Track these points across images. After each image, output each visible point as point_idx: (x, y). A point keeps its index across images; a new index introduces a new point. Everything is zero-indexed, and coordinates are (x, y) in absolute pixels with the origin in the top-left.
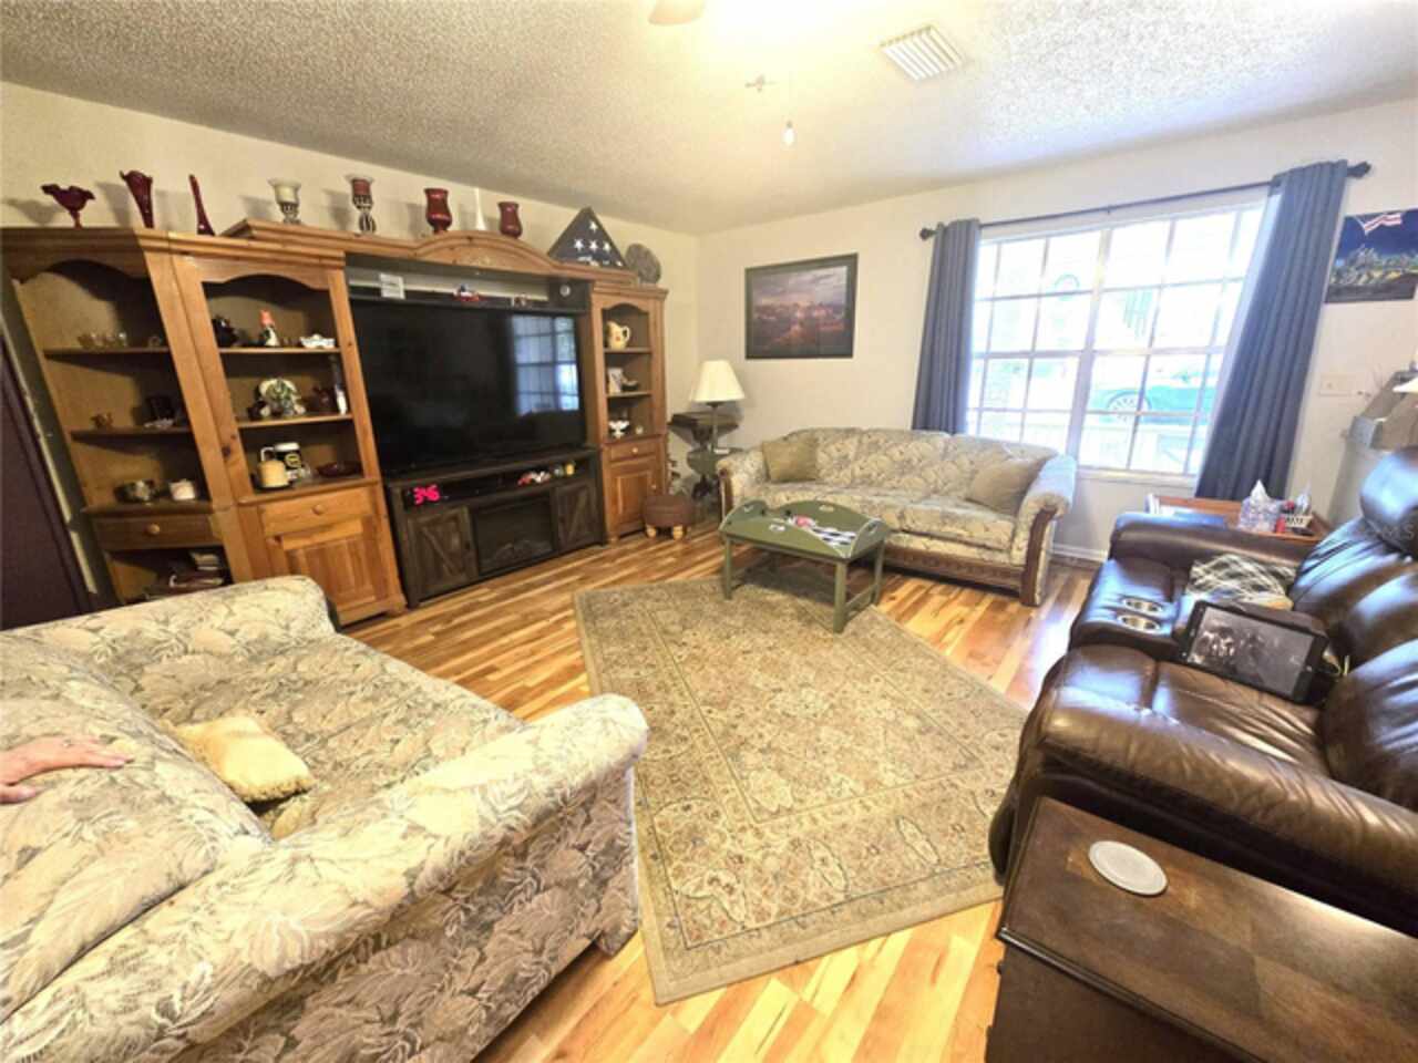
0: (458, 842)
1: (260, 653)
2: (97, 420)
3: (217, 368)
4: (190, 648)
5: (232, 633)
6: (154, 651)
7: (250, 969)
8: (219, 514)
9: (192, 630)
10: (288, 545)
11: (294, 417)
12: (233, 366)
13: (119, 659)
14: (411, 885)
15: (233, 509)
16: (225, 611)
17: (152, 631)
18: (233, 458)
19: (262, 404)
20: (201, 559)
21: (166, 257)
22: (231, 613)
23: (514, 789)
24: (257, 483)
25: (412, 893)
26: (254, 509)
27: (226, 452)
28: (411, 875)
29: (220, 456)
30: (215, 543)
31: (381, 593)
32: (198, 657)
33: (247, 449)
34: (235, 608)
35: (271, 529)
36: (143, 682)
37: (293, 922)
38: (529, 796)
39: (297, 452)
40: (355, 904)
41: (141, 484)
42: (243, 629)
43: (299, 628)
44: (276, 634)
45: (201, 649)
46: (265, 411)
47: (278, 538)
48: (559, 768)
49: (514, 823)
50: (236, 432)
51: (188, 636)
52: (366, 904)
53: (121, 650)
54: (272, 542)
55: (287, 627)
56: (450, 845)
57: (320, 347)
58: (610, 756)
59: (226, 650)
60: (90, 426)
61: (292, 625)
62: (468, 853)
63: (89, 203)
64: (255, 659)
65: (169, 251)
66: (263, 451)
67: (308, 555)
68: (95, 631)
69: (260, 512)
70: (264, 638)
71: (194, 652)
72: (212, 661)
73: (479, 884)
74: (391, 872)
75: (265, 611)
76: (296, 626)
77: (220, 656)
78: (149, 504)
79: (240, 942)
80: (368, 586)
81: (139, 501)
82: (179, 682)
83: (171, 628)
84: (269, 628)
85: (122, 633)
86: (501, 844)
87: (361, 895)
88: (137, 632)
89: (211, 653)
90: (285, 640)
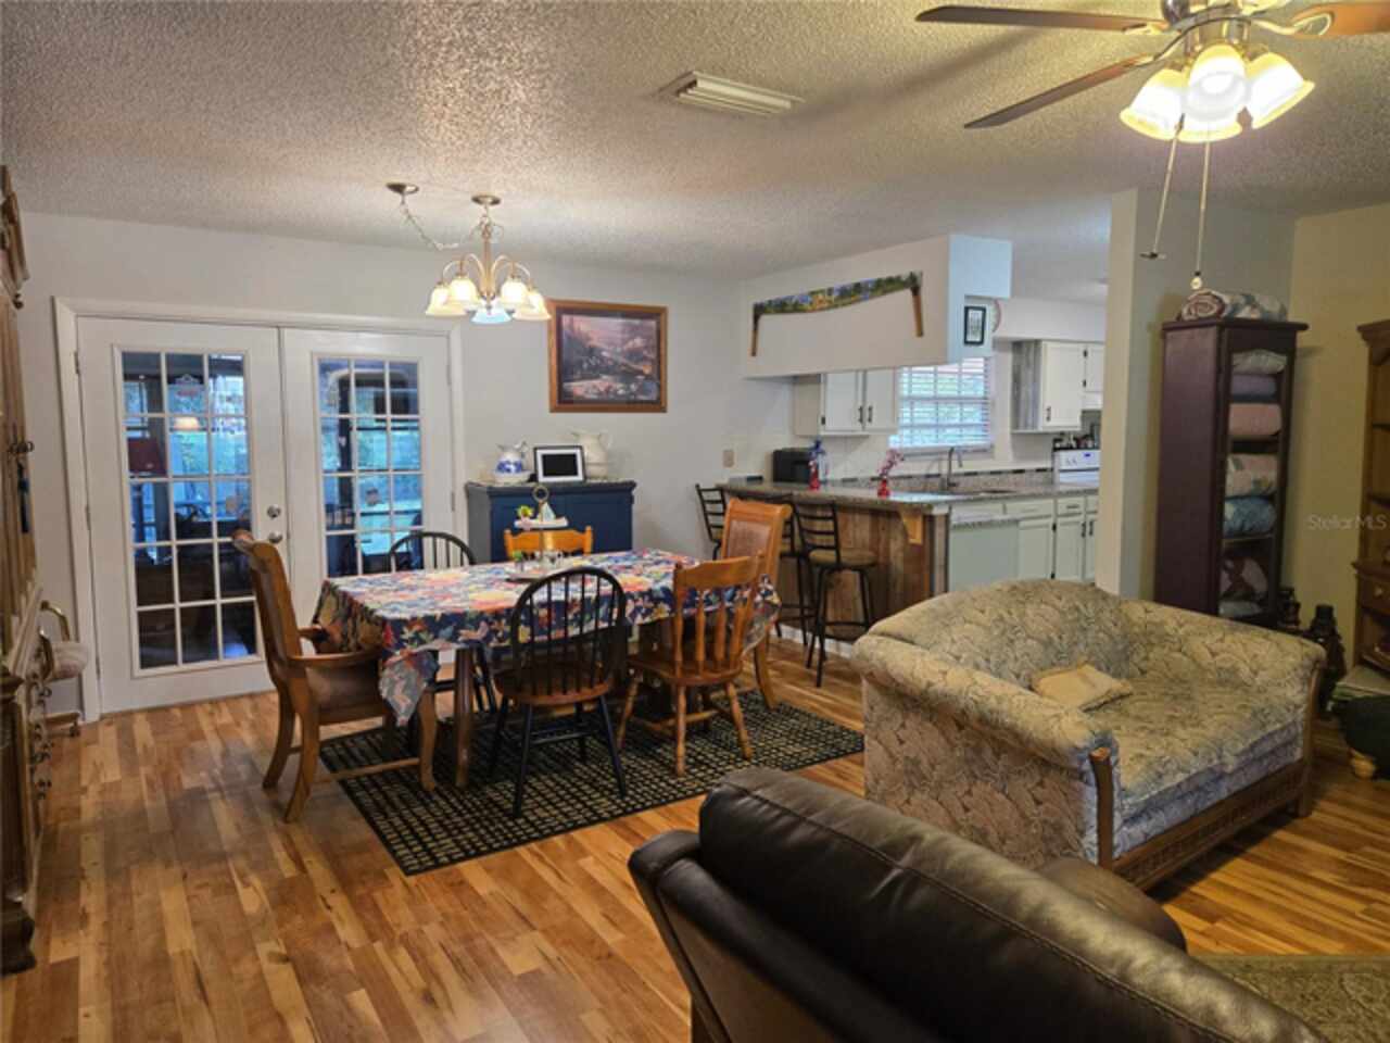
0: (949, 689)
1: (1227, 681)
4: (1184, 649)
5: (1214, 654)
6: (1164, 638)
9: (1192, 639)
13: (1145, 634)
14: (927, 687)
16: (1220, 635)
17: (1170, 627)
22: (1222, 640)
23: (981, 693)
28: (930, 684)
32: (1185, 659)
34: (1228, 639)
36: (1151, 655)
38: (983, 702)
42: (1224, 655)
43: (1267, 679)
44: (1245, 673)
45: (1189, 653)
49: (970, 707)
51: (1186, 640)
55: (1256, 673)
56: (946, 688)
59: (1204, 663)
61: (1261, 673)
64: (1221, 682)
68: (1147, 611)
70: (1234, 671)
71: (1185, 654)
72: (1193, 667)
73: (973, 744)
75: (1246, 651)
76: (1263, 676)
77: (1199, 666)
82: (1169, 669)
83: (1181, 632)
84: (1241, 665)
85: (1157, 620)
86: (964, 713)
87: (916, 674)
88: (1163, 623)
89: (1194, 660)
90: (1250, 683)
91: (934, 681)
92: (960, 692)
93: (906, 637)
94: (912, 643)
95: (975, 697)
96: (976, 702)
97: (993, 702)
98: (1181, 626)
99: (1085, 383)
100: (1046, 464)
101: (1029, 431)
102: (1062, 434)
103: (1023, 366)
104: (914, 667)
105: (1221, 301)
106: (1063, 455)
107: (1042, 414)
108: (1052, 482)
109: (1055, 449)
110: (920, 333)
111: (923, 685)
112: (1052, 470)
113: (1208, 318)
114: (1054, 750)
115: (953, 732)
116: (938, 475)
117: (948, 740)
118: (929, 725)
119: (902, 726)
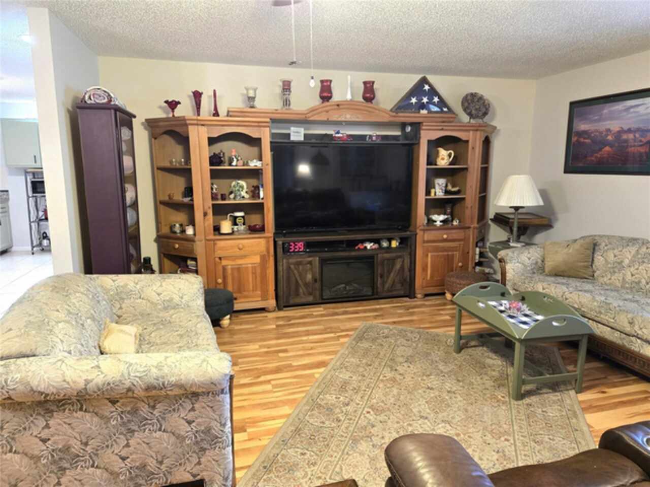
0: (109, 378)
1: (168, 306)
2: (169, 196)
3: (208, 175)
4: (142, 297)
5: (159, 295)
6: (129, 294)
7: (28, 383)
8: (198, 243)
9: (145, 289)
10: (224, 262)
11: (239, 200)
12: (215, 175)
13: (117, 294)
14: (86, 385)
15: (203, 242)
16: (160, 284)
17: (131, 285)
18: (207, 217)
19: (231, 193)
20: (190, 262)
21: (196, 127)
22: (161, 286)
23: (142, 370)
24: (217, 229)
25: (86, 389)
26: (212, 242)
27: (205, 214)
28: (87, 382)
29: (202, 215)
30: (194, 256)
31: (264, 298)
32: (144, 301)
33: (214, 214)
34: (164, 284)
35: (219, 253)
36: (123, 306)
37: (46, 376)
38: (146, 375)
39: (243, 217)
40: (64, 381)
41: (177, 225)
42: (164, 293)
43: (187, 299)
44: (177, 299)
45: (146, 298)
46: (232, 196)
47: (220, 258)
48: (166, 370)
49: (135, 383)
50: (211, 205)
51: (142, 291)
52: (68, 383)
53: (119, 291)
54: (217, 260)
55: (182, 298)
56: (105, 379)
57: (256, 166)
58: (195, 376)
59: (155, 301)
60: (166, 198)
61: (185, 297)
62: (112, 385)
64: (166, 309)
65: (197, 125)
66: (229, 215)
67: (232, 269)
68: (114, 281)
69: (215, 244)
70: (171, 300)
71: (143, 299)
72: (149, 304)
73: (129, 409)
74: (81, 377)
75: (175, 288)
76: (186, 298)
77: (152, 303)
78: (179, 235)
79: (30, 374)
80: (259, 292)
81: (175, 233)
82: (135, 310)
83: (138, 286)
84: (174, 296)
85: (122, 284)
86: (129, 390)
87: (68, 379)
88: (126, 285)
89: (149, 301)
90: (180, 303)
91: (90, 378)
92: (122, 375)
93: (28, 352)
94: (34, 356)
95: (138, 374)
96: (140, 378)
97: (155, 372)
98: (137, 284)
104: (63, 375)
105: (109, 95)
111: (81, 385)
113: (103, 104)
115: (108, 409)
117: (102, 417)
118: (80, 414)
119: (47, 426)
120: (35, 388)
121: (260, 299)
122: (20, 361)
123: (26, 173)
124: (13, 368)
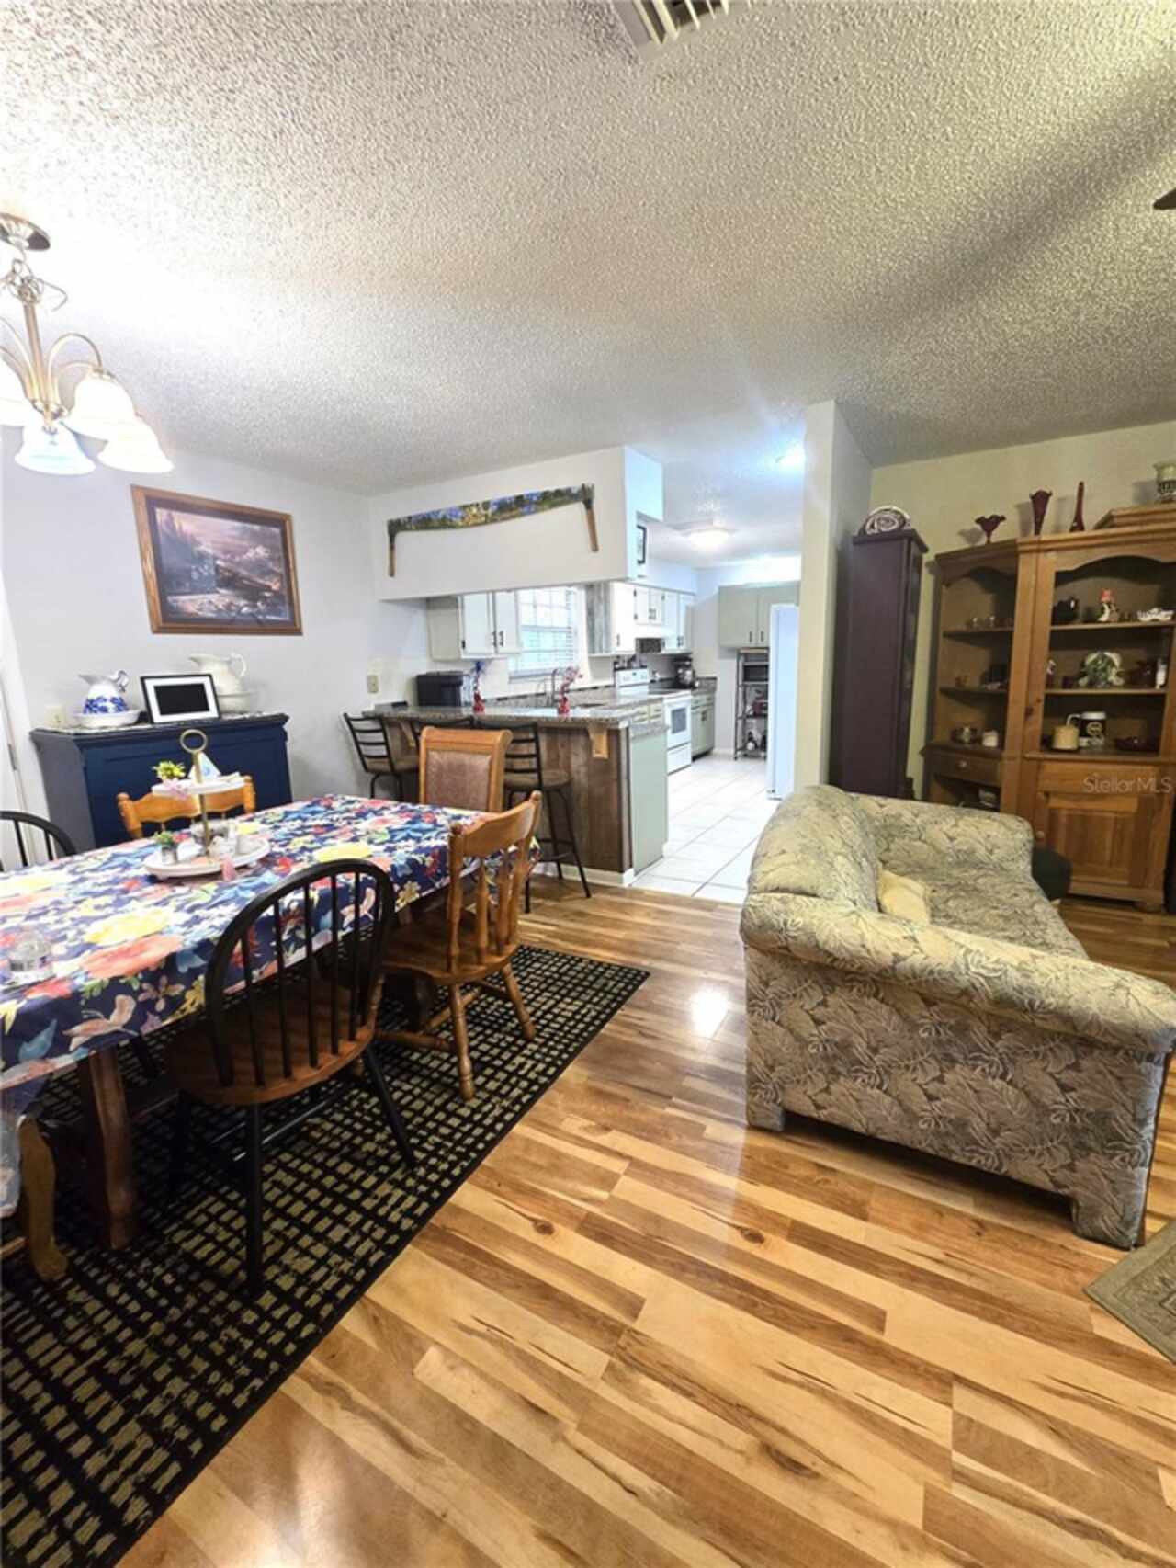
0: (933, 963)
1: (965, 861)
2: (958, 680)
3: (1044, 641)
4: (922, 838)
5: (952, 839)
6: (904, 829)
7: (812, 935)
8: (1006, 762)
9: (929, 827)
10: (1054, 802)
11: (1104, 688)
12: (1059, 642)
13: (885, 827)
14: (895, 963)
15: (1018, 760)
16: (953, 822)
17: (907, 817)
18: (1033, 718)
19: (1083, 675)
20: (983, 794)
21: (1034, 555)
22: (956, 825)
23: (991, 966)
24: (1047, 742)
25: (893, 968)
26: (1035, 763)
27: (1029, 712)
28: (897, 959)
29: (1023, 711)
30: (992, 784)
31: (1137, 881)
32: (926, 846)
33: (1046, 714)
34: (961, 823)
35: (1046, 784)
36: (892, 847)
37: (837, 931)
38: (999, 978)
39: (1101, 721)
40: (863, 946)
41: (967, 730)
42: (960, 839)
43: (1000, 856)
44: (981, 853)
45: (929, 841)
46: (1083, 682)
47: (1047, 794)
48: (1037, 980)
49: (978, 986)
50: (1042, 697)
51: (924, 829)
52: (868, 951)
53: (888, 822)
54: (1041, 796)
55: (991, 852)
56: (926, 962)
57: (1156, 620)
58: (1100, 1009)
59: (943, 849)
60: (953, 685)
61: (996, 851)
62: (936, 975)
63: (1002, 524)
64: (960, 864)
65: (1038, 551)
66: (1070, 717)
67: (1070, 817)
68: (881, 806)
69: (1039, 768)
70: (972, 852)
71: (925, 842)
72: (932, 852)
73: (952, 1022)
74: (887, 947)
75: (980, 833)
76: (998, 854)
77: (939, 852)
78: (968, 746)
79: (815, 921)
80: (1124, 869)
81: (961, 742)
82: (910, 856)
83: (918, 821)
84: (978, 846)
85: (893, 813)
86: (965, 992)
87: (869, 945)
88: (900, 816)
89: (934, 847)
90: (986, 860)
91: (902, 953)
92: (955, 964)
94: (814, 896)
95: (984, 972)
96: (986, 978)
97: (1015, 978)
98: (916, 816)
99: (636, 617)
100: (610, 682)
101: (604, 654)
102: (618, 657)
103: (596, 602)
104: (862, 936)
105: (902, 517)
106: (622, 673)
107: (614, 641)
108: (614, 696)
109: (615, 670)
110: (595, 549)
111: (889, 960)
112: (614, 686)
114: (1137, 1035)
115: (917, 1010)
116: (543, 694)
117: (906, 1019)
118: (873, 1002)
119: (824, 1003)
120: (821, 944)
121: (1125, 883)
122: (800, 899)
123: (739, 655)
124: (792, 906)
